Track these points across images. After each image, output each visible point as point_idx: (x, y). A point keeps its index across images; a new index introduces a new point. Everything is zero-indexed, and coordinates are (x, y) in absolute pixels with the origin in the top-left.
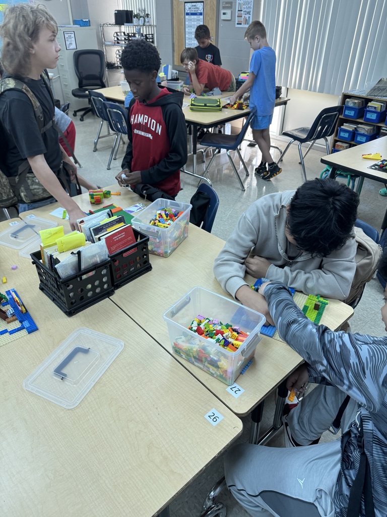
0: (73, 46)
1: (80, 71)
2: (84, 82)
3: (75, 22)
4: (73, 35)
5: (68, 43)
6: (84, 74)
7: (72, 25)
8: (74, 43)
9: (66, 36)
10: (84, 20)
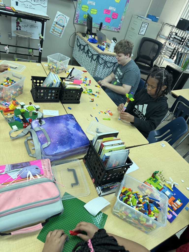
0: (143, 33)
1: (141, 51)
2: (140, 59)
3: (148, 16)
4: (146, 26)
5: (141, 30)
6: (142, 54)
7: (145, 17)
8: (144, 31)
9: (143, 25)
10: (157, 17)
